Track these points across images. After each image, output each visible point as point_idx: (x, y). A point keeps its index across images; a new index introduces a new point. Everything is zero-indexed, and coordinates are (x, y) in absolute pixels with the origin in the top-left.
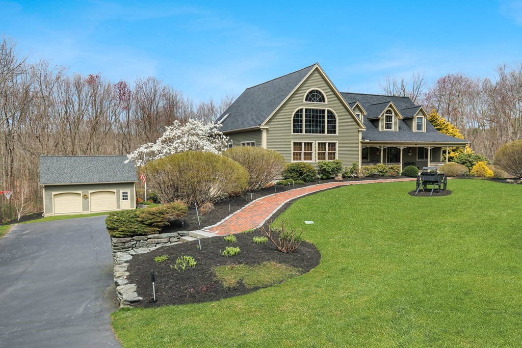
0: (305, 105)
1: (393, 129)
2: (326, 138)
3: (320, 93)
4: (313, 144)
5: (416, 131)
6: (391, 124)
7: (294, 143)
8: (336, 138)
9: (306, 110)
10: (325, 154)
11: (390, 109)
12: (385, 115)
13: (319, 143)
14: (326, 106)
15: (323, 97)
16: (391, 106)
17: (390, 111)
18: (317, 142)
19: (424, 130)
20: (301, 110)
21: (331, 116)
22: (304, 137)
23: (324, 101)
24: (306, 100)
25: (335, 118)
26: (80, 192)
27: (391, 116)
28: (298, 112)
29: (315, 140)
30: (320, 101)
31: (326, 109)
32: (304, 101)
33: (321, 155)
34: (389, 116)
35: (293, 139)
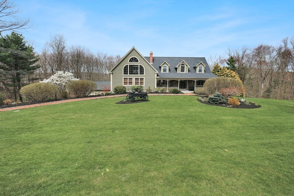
0: (129, 64)
1: (185, 72)
2: (139, 76)
3: (136, 58)
4: (133, 79)
5: (198, 72)
6: (184, 70)
7: (124, 78)
8: (144, 76)
9: (130, 65)
10: (138, 83)
11: (183, 63)
12: (181, 66)
13: (136, 79)
14: (139, 63)
15: (137, 60)
16: (183, 62)
17: (183, 64)
18: (134, 78)
19: (203, 72)
20: (127, 66)
21: (141, 68)
22: (128, 76)
23: (138, 62)
24: (129, 61)
25: (143, 68)
26: (94, 92)
27: (184, 67)
28: (126, 66)
29: (134, 77)
30: (136, 61)
31: (139, 65)
32: (128, 62)
33: (137, 83)
34: (183, 67)
35: (124, 77)
